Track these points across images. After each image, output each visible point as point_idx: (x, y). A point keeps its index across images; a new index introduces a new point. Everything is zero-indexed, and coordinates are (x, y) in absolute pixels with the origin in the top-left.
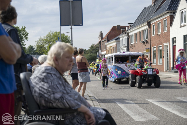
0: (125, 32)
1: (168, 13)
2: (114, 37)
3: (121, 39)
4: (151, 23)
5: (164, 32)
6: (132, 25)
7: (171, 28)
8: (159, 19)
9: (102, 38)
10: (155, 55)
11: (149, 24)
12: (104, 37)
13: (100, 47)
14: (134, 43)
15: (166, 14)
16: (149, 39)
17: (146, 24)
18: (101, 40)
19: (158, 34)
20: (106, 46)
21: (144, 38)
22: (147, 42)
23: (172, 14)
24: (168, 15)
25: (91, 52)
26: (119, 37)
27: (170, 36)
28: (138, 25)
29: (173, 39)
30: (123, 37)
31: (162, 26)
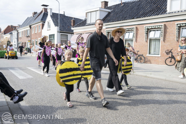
0: (15, 30)
1: (41, 22)
2: (9, 32)
4: (32, 26)
5: (39, 32)
6: (20, 26)
7: (42, 30)
8: (36, 25)
9: (1, 32)
14: (21, 36)
15: (40, 22)
16: (30, 35)
17: (29, 26)
19: (35, 33)
20: (3, 37)
21: (27, 34)
22: (29, 37)
23: (43, 23)
24: (41, 23)
26: (12, 32)
27: (42, 34)
28: (24, 26)
30: (15, 32)
31: (38, 28)
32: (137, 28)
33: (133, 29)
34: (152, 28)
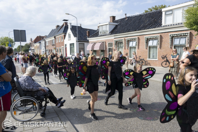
0: (43, 39)
2: (38, 41)
3: (42, 43)
4: (56, 37)
5: (62, 41)
6: (46, 37)
7: (64, 40)
8: (59, 36)
9: (32, 41)
10: (58, 50)
11: (55, 37)
12: (33, 41)
13: (31, 46)
14: (48, 45)
17: (53, 37)
18: (31, 42)
19: (59, 42)
20: (34, 45)
21: (53, 43)
22: (54, 45)
23: (65, 34)
24: (63, 34)
25: (26, 47)
27: (64, 43)
28: (50, 37)
29: (65, 45)
31: (61, 39)
32: (138, 38)
33: (136, 39)
34: (151, 38)
